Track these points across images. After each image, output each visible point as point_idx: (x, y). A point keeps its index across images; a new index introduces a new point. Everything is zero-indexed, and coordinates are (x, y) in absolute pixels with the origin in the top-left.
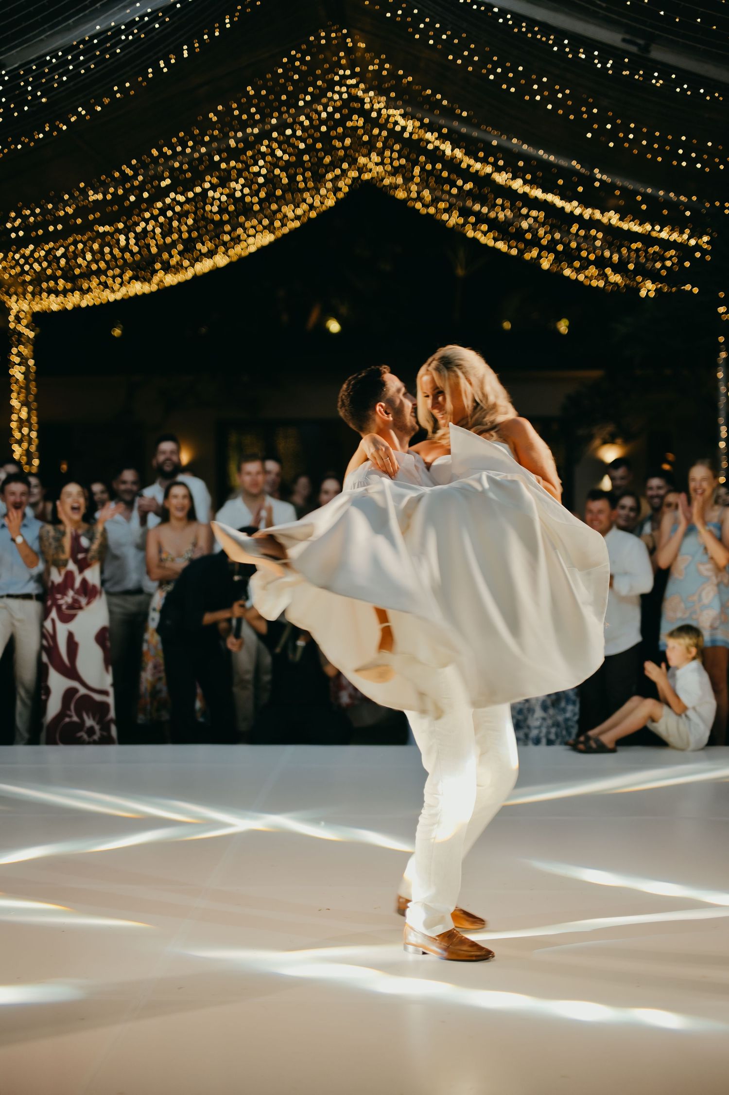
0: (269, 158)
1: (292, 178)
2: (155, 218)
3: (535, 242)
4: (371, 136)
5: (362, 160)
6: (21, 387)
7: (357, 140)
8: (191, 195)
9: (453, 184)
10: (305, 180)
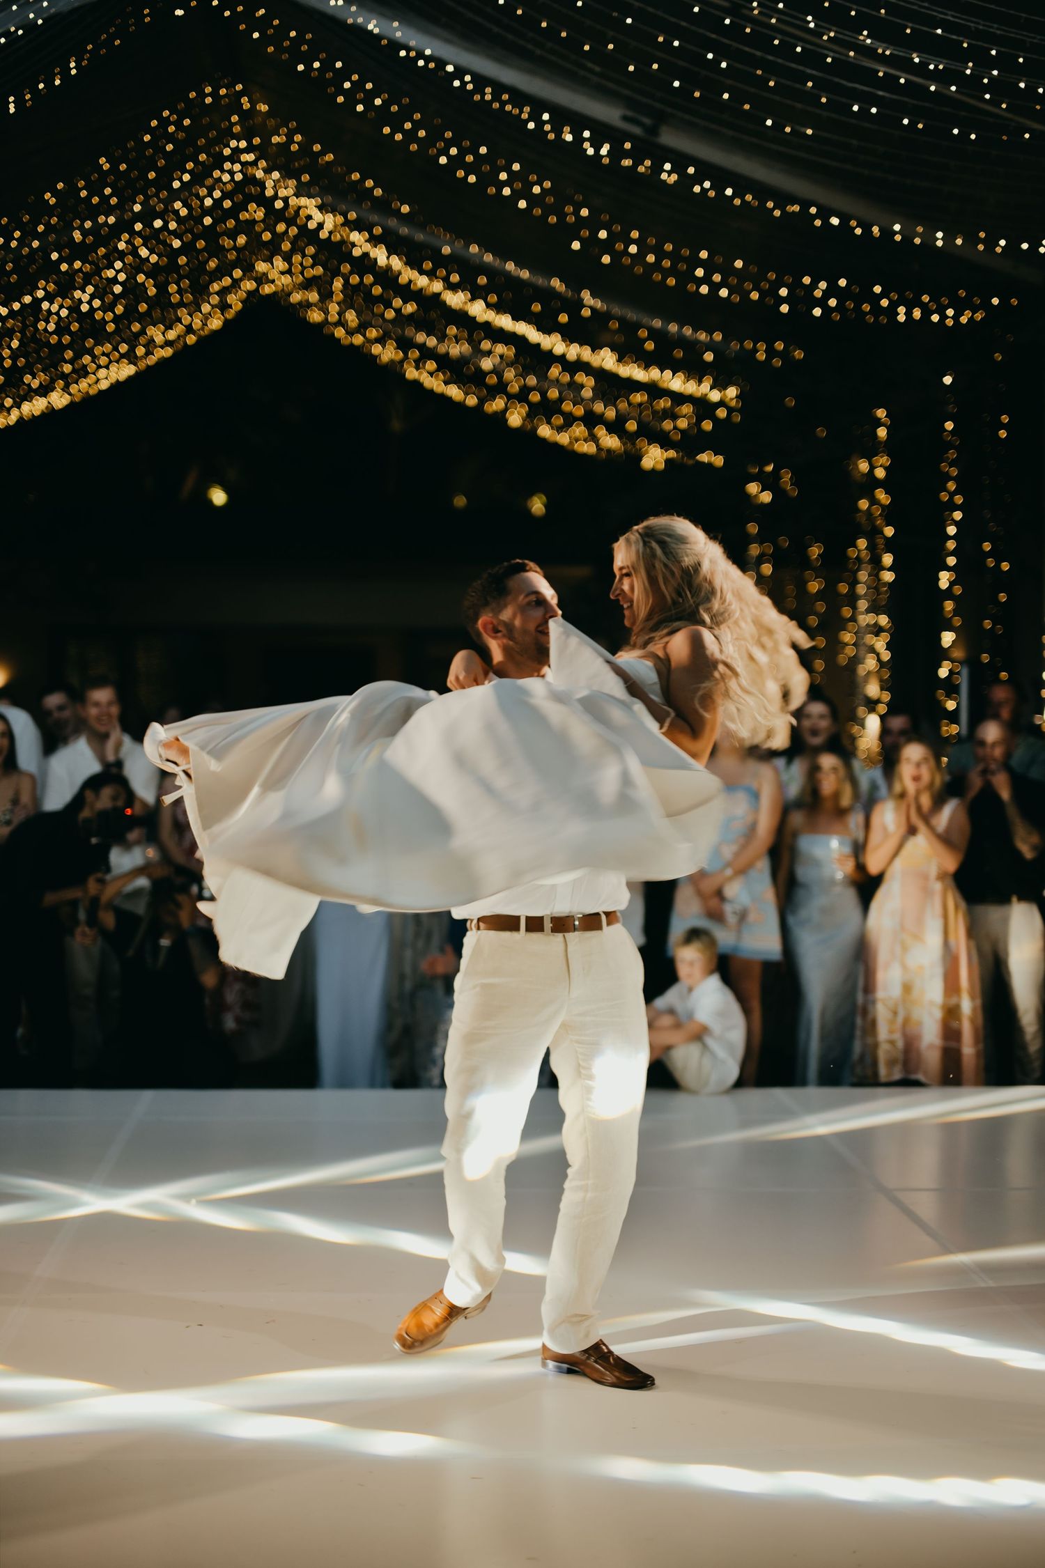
0: (129, 259)
1: (162, 288)
3: (501, 388)
4: (274, 234)
5: (261, 267)
7: (254, 238)
8: (16, 306)
9: (388, 305)
10: (180, 291)
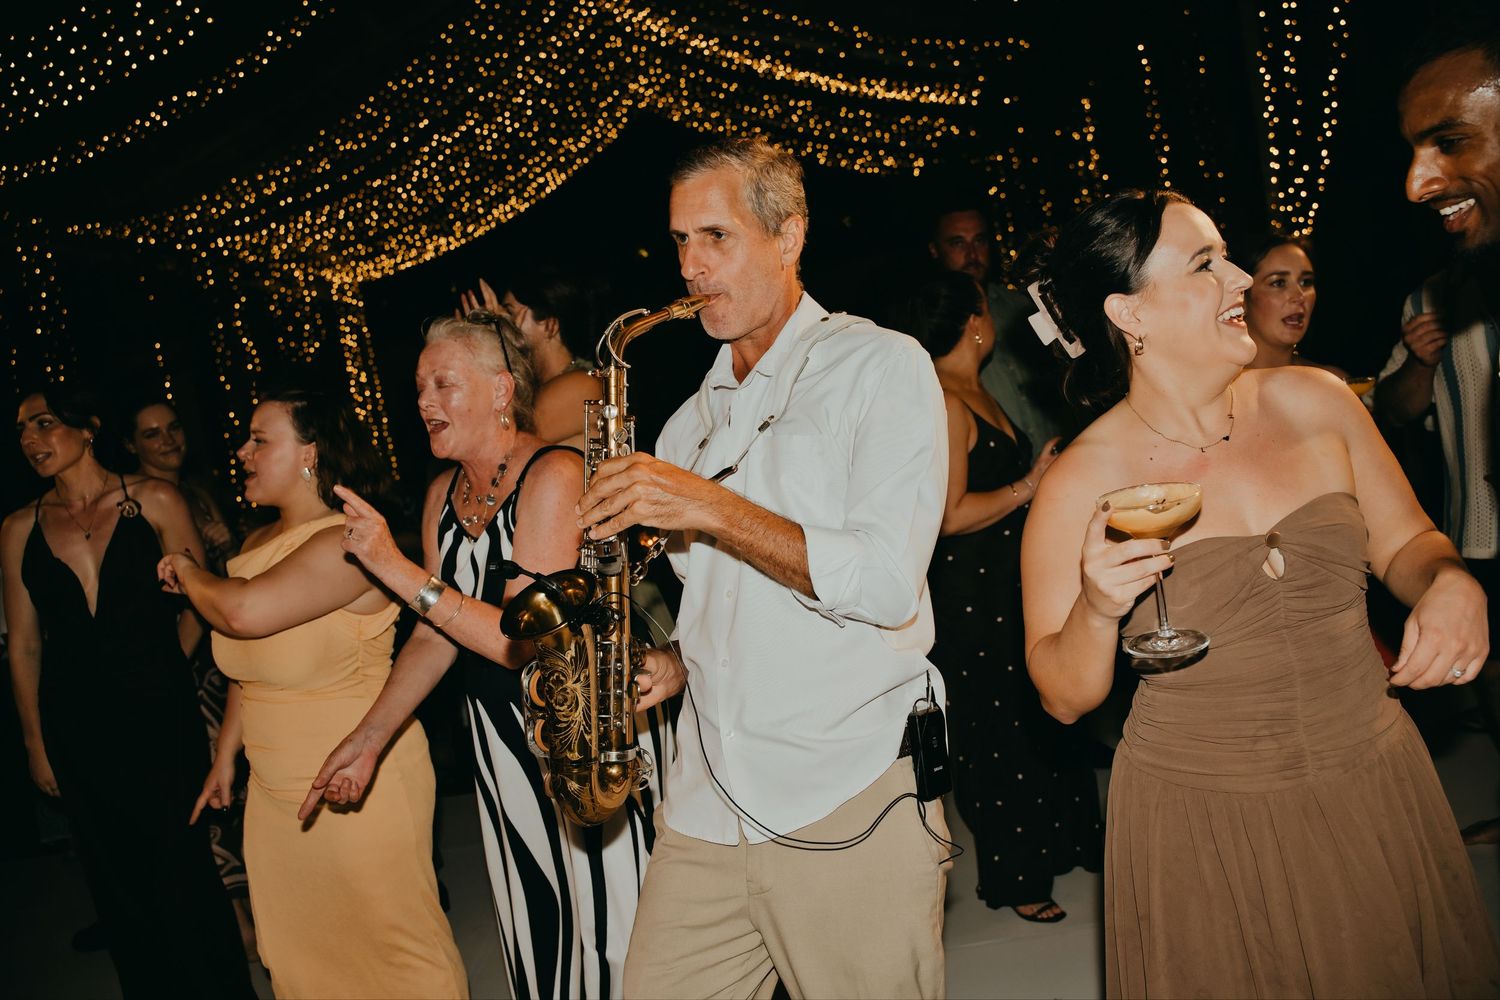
0: (529, 87)
1: (563, 108)
2: (426, 164)
3: (808, 135)
4: (633, 55)
5: (633, 87)
6: (355, 355)
7: (620, 63)
8: (457, 135)
9: (720, 90)
10: (576, 109)
